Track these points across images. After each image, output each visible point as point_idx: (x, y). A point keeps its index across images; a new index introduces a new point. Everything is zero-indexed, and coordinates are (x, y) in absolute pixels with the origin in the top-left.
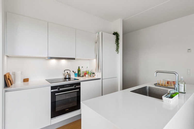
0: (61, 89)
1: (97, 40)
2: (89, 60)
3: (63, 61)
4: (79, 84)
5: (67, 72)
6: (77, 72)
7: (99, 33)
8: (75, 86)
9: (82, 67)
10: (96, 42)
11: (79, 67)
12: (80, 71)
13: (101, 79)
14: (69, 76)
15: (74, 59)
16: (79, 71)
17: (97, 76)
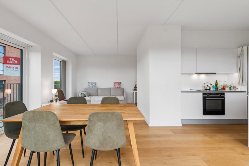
0: (209, 96)
1: (240, 54)
2: (227, 74)
3: (203, 76)
4: (223, 94)
5: (207, 85)
6: (215, 86)
7: (243, 47)
8: (220, 95)
9: (220, 81)
10: (239, 57)
11: (217, 81)
12: (218, 84)
13: (247, 92)
14: (209, 88)
15: (215, 74)
16: (216, 85)
17: (241, 89)
